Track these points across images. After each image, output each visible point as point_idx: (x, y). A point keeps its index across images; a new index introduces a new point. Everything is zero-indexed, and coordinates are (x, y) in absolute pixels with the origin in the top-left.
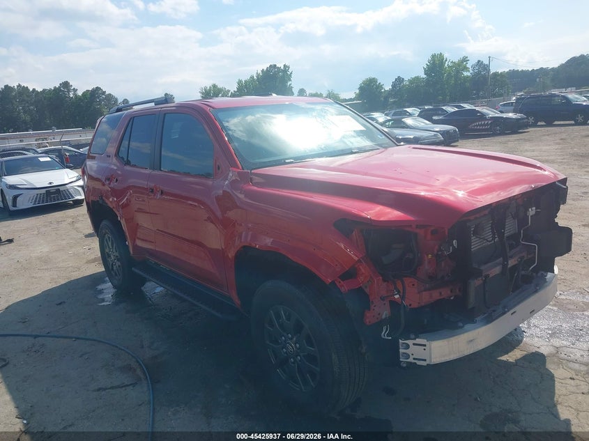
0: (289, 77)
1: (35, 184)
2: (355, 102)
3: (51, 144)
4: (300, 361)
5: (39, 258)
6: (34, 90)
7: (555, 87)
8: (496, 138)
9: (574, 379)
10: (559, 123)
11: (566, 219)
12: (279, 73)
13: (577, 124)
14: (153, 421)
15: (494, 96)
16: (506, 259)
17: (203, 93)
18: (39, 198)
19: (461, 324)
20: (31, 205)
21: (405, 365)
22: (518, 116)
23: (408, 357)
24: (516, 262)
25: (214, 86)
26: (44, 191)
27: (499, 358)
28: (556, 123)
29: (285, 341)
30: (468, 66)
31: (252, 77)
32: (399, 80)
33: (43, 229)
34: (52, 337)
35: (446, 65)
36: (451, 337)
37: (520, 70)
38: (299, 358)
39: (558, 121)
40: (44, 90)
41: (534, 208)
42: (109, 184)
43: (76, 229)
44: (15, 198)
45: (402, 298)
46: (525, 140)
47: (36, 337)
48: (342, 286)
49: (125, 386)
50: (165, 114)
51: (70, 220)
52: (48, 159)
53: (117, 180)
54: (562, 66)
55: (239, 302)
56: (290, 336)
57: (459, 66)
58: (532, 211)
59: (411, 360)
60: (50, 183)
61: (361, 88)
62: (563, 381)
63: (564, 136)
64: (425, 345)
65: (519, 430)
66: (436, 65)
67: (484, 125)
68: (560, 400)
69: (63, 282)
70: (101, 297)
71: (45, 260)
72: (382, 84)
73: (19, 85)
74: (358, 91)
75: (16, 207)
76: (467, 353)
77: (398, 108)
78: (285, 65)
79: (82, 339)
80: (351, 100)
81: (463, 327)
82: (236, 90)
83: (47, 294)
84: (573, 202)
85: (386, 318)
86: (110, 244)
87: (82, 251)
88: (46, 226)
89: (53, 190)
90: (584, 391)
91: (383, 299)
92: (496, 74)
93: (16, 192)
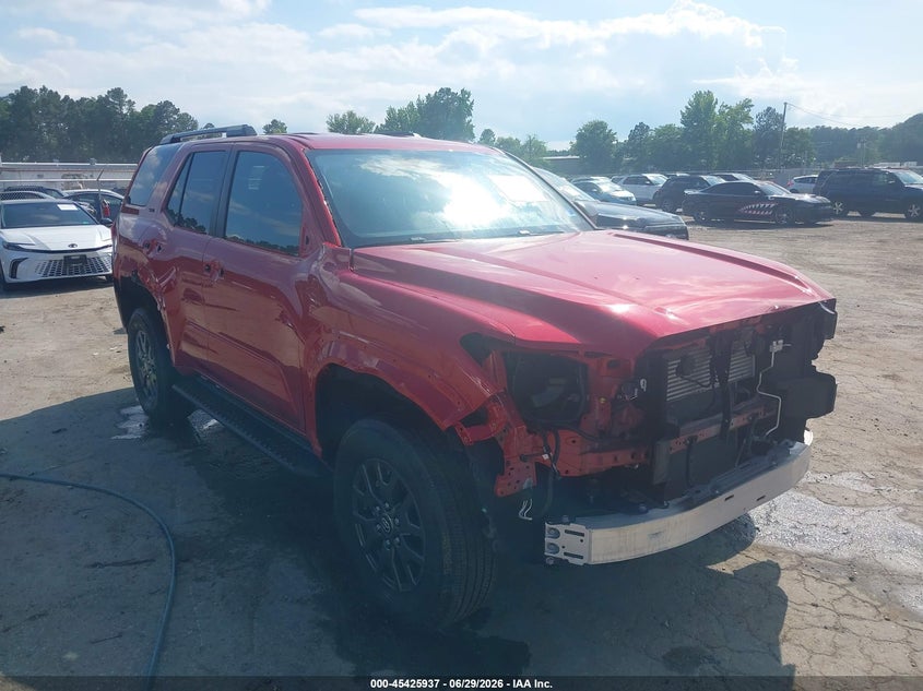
0: (468, 110)
1: (48, 245)
2: (569, 157)
3: (86, 185)
4: (399, 544)
5: (39, 360)
6: (67, 98)
7: (885, 159)
8: (780, 231)
9: (817, 606)
10: (882, 215)
11: (859, 364)
12: (453, 101)
13: (909, 219)
14: (169, 618)
15: (788, 165)
16: (727, 416)
17: (331, 125)
18: (54, 267)
19: (643, 508)
20: (38, 277)
21: (551, 563)
22: (819, 199)
23: (556, 550)
24: (746, 422)
25: (351, 114)
26: (61, 256)
27: (710, 567)
28: (877, 215)
29: (380, 512)
30: (751, 114)
31: (411, 105)
32: (642, 128)
33: (52, 316)
34: (38, 480)
35: (716, 110)
36: (624, 525)
37: (833, 127)
38: (397, 539)
39: (881, 212)
40: (83, 99)
41: (781, 341)
42: (148, 253)
43: (104, 320)
44: (15, 264)
45: (554, 459)
46: (824, 238)
47: (13, 478)
48: (465, 435)
49: (135, 563)
50: (239, 152)
51: (98, 305)
52: (73, 208)
53: (160, 248)
54: (900, 127)
55: (320, 449)
56: (387, 505)
57: (737, 113)
58: (777, 346)
59: (560, 555)
60: (73, 246)
61: (580, 136)
62: (799, 608)
63: (885, 236)
64: (583, 535)
65: (718, 674)
66: (701, 108)
67: (764, 209)
68: (789, 636)
69: (68, 399)
70: (123, 426)
71: (46, 363)
72: (613, 132)
73: (44, 89)
74: (575, 141)
75: (15, 277)
76: (648, 552)
77: (634, 172)
78: (462, 91)
79: (82, 487)
80: (564, 153)
81: (647, 512)
82: (384, 123)
83: (40, 416)
84: (876, 339)
85: (529, 489)
86: (144, 345)
87: (108, 353)
88: (57, 311)
89: (75, 256)
90: (828, 625)
91: (523, 458)
92: (793, 131)
93: (17, 255)
